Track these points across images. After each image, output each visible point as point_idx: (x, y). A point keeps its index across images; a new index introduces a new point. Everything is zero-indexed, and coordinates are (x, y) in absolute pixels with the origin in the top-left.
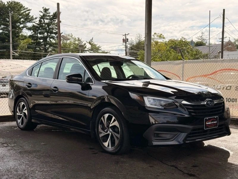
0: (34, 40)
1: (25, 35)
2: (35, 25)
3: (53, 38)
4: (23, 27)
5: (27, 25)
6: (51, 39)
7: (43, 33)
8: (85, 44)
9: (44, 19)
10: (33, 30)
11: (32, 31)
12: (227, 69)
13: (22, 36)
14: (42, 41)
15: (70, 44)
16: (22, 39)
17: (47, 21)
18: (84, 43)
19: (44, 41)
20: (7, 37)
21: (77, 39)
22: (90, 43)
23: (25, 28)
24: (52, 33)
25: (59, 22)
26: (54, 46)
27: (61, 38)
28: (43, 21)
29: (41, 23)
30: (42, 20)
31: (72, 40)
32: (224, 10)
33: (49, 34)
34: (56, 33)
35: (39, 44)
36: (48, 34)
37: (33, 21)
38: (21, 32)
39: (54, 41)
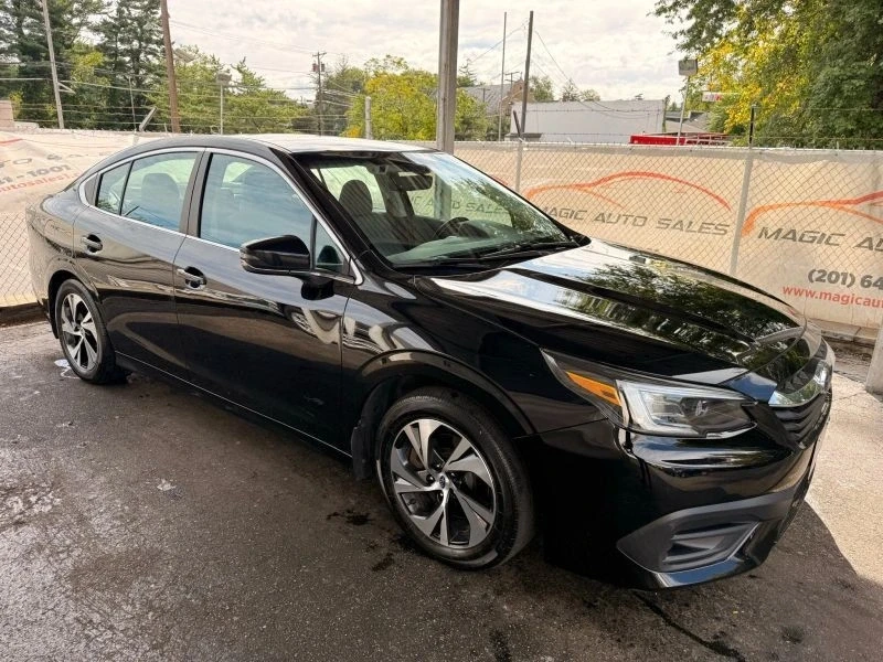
0: (111, 56)
1: (88, 43)
2: (109, 20)
3: (153, 53)
4: (80, 25)
5: (89, 20)
6: (150, 57)
7: (129, 42)
8: (228, 71)
9: (127, 7)
10: (104, 32)
11: (102, 35)
12: (638, 173)
13: (80, 45)
14: (127, 59)
15: (193, 70)
16: (81, 54)
17: (135, 13)
18: (225, 69)
19: (132, 59)
20: (42, 47)
21: (209, 58)
22: (238, 69)
23: (85, 28)
24: (149, 41)
25: (166, 16)
26: (158, 71)
27: (175, 56)
28: (127, 12)
29: (121, 17)
30: (124, 9)
31: (199, 61)
32: (532, 13)
33: (144, 45)
34: (159, 43)
35: (120, 66)
36: (140, 45)
37: (104, 11)
38: (75, 37)
39: (155, 62)
